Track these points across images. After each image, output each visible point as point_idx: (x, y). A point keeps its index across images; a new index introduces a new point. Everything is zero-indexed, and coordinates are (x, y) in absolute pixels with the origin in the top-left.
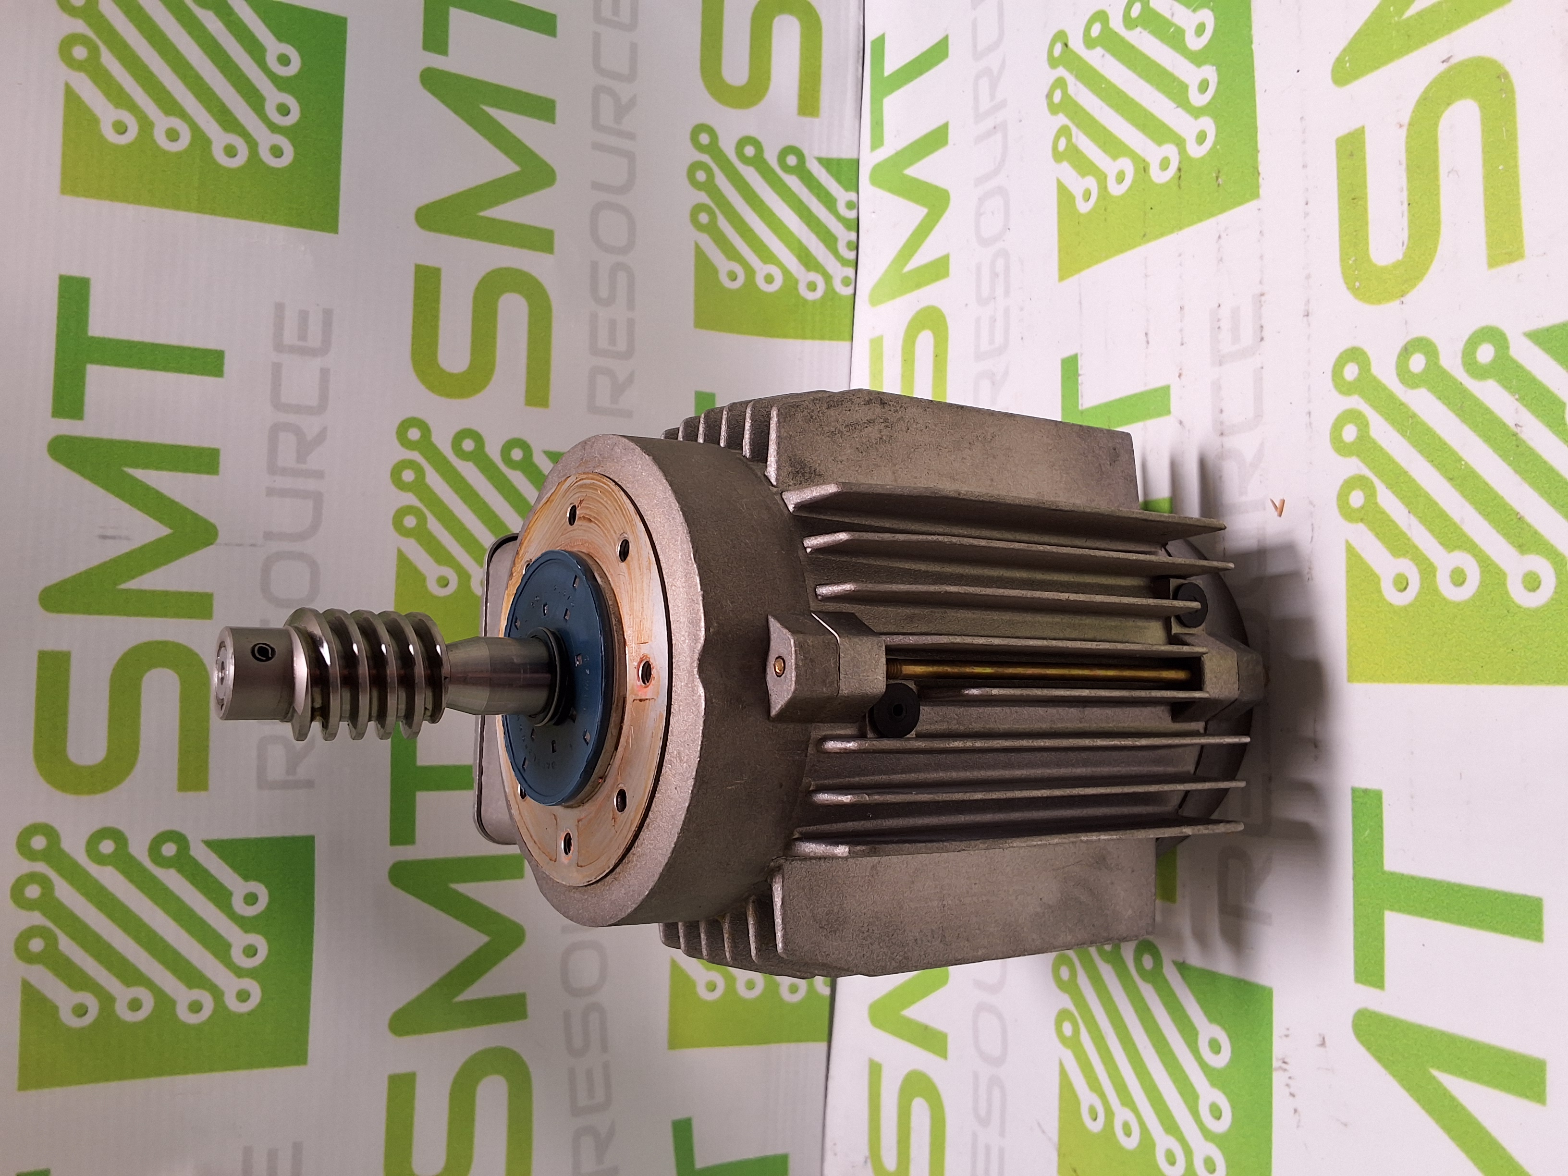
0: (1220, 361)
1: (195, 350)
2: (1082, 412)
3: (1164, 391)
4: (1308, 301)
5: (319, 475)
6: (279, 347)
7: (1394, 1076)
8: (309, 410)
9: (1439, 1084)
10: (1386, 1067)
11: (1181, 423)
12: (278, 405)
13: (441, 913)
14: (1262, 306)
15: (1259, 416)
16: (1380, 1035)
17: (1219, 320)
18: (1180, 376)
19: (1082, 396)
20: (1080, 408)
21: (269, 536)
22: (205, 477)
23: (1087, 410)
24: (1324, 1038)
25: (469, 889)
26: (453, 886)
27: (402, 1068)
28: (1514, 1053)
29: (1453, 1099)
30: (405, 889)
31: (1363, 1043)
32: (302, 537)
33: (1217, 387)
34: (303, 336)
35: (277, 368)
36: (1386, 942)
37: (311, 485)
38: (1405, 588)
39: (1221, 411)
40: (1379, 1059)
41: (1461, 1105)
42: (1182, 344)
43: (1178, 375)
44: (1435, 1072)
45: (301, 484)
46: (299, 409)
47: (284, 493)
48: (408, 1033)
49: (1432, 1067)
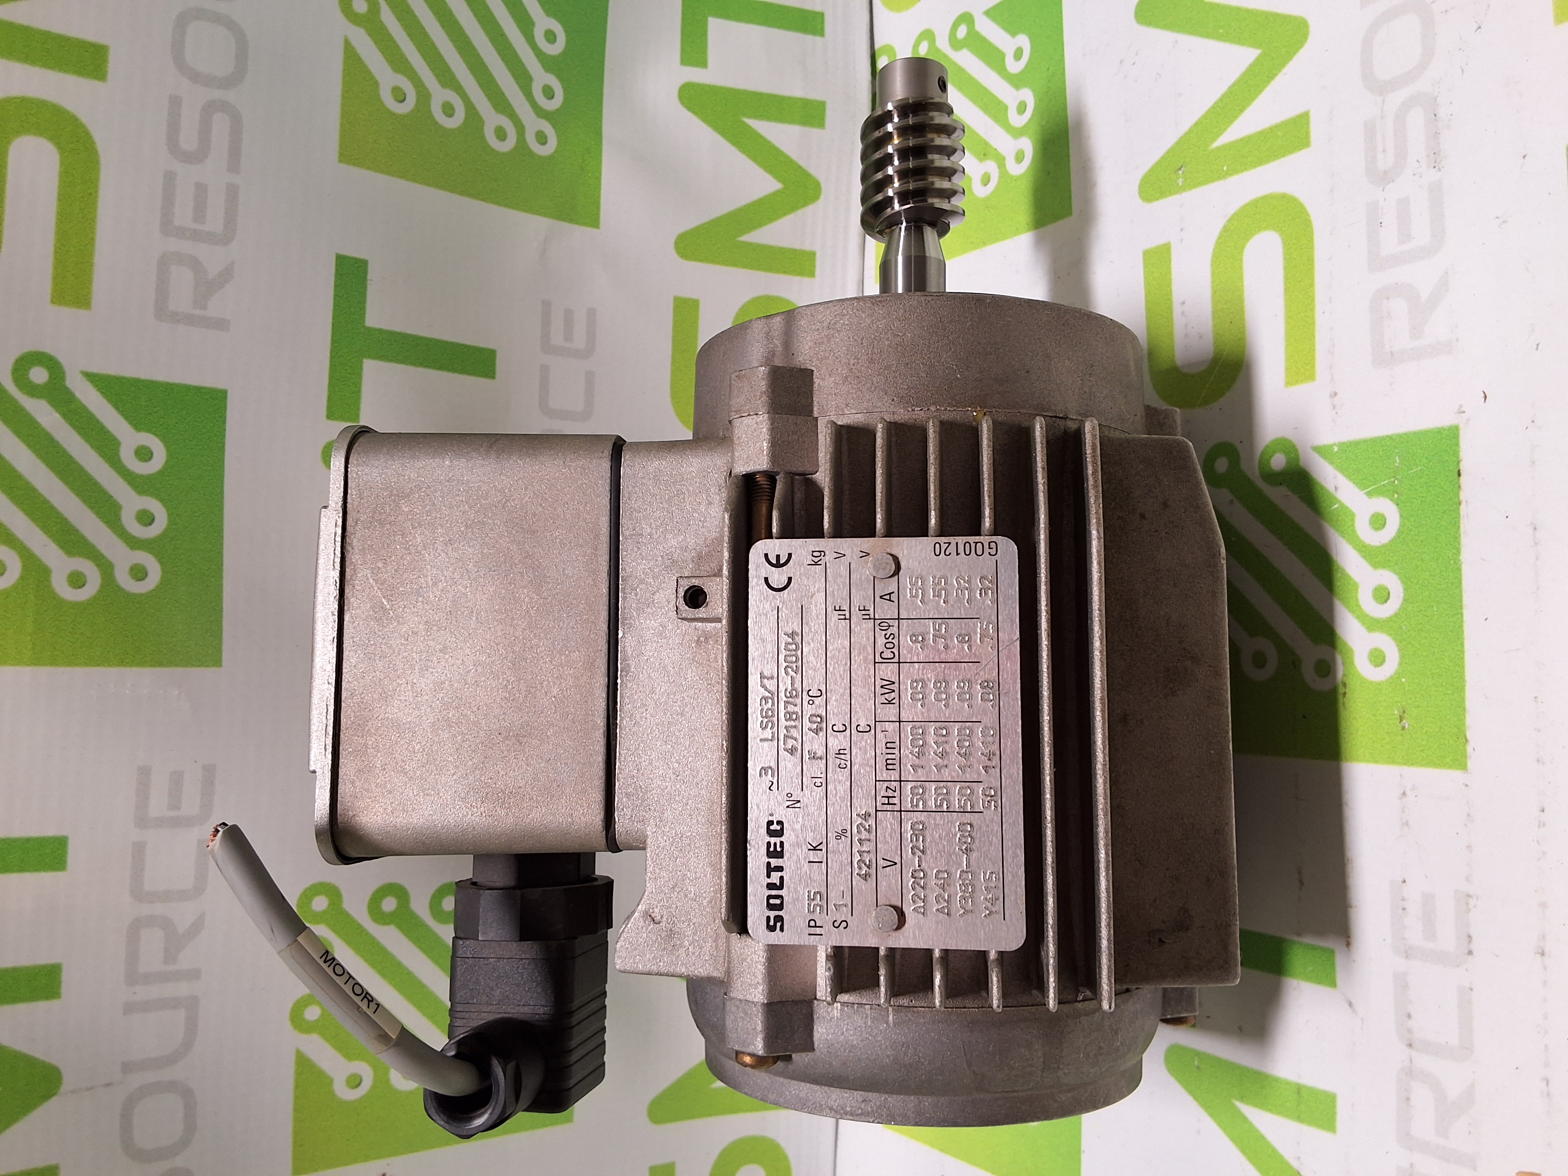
1: (28, 840)
5: (194, 975)
6: (142, 821)
8: (183, 896)
12: (138, 894)
21: (128, 1068)
22: (42, 1005)
32: (170, 1060)
34: (175, 805)
35: (139, 850)
37: (183, 989)
45: (169, 990)
46: (167, 896)
47: (146, 1007)
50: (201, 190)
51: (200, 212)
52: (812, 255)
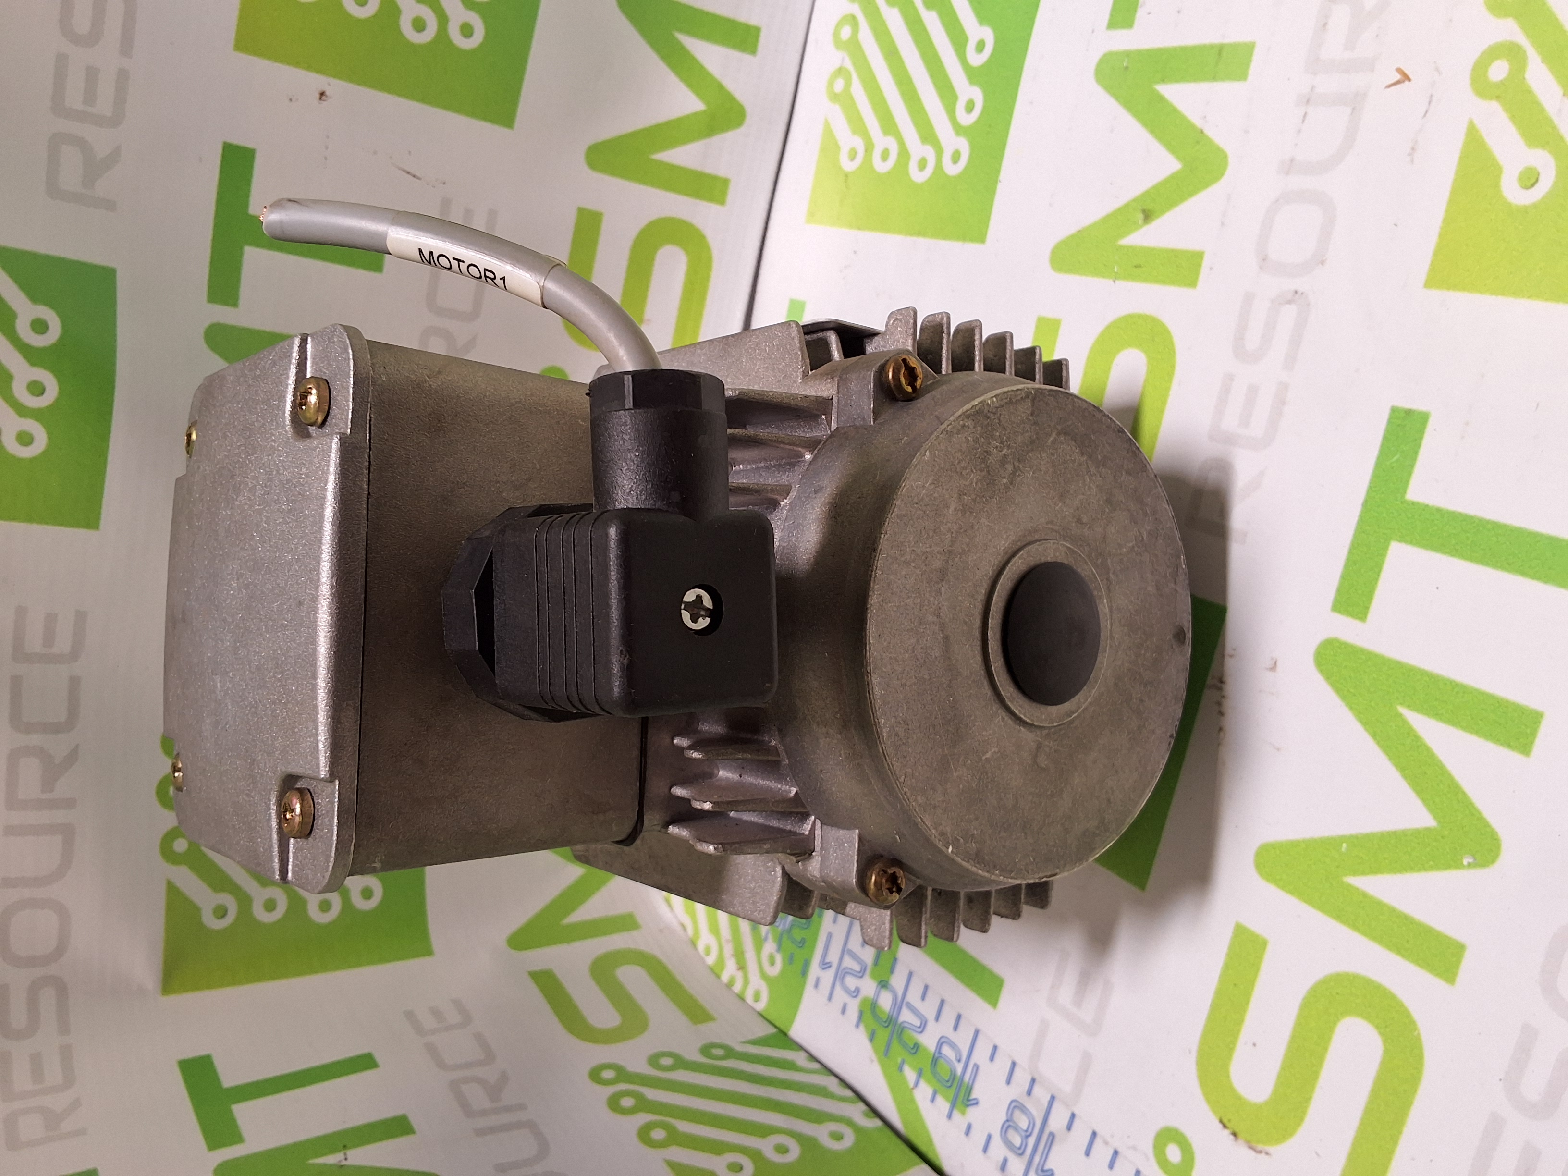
7: (1351, 708)
9: (1405, 722)
10: (1343, 698)
16: (1346, 667)
24: (1275, 663)
28: (1507, 701)
29: (1417, 738)
31: (1321, 671)
36: (1383, 574)
38: (1533, 185)
40: (1338, 690)
41: (1426, 746)
44: (1402, 710)
49: (1401, 704)
50: (92, 75)
51: (90, 96)
52: (725, 182)
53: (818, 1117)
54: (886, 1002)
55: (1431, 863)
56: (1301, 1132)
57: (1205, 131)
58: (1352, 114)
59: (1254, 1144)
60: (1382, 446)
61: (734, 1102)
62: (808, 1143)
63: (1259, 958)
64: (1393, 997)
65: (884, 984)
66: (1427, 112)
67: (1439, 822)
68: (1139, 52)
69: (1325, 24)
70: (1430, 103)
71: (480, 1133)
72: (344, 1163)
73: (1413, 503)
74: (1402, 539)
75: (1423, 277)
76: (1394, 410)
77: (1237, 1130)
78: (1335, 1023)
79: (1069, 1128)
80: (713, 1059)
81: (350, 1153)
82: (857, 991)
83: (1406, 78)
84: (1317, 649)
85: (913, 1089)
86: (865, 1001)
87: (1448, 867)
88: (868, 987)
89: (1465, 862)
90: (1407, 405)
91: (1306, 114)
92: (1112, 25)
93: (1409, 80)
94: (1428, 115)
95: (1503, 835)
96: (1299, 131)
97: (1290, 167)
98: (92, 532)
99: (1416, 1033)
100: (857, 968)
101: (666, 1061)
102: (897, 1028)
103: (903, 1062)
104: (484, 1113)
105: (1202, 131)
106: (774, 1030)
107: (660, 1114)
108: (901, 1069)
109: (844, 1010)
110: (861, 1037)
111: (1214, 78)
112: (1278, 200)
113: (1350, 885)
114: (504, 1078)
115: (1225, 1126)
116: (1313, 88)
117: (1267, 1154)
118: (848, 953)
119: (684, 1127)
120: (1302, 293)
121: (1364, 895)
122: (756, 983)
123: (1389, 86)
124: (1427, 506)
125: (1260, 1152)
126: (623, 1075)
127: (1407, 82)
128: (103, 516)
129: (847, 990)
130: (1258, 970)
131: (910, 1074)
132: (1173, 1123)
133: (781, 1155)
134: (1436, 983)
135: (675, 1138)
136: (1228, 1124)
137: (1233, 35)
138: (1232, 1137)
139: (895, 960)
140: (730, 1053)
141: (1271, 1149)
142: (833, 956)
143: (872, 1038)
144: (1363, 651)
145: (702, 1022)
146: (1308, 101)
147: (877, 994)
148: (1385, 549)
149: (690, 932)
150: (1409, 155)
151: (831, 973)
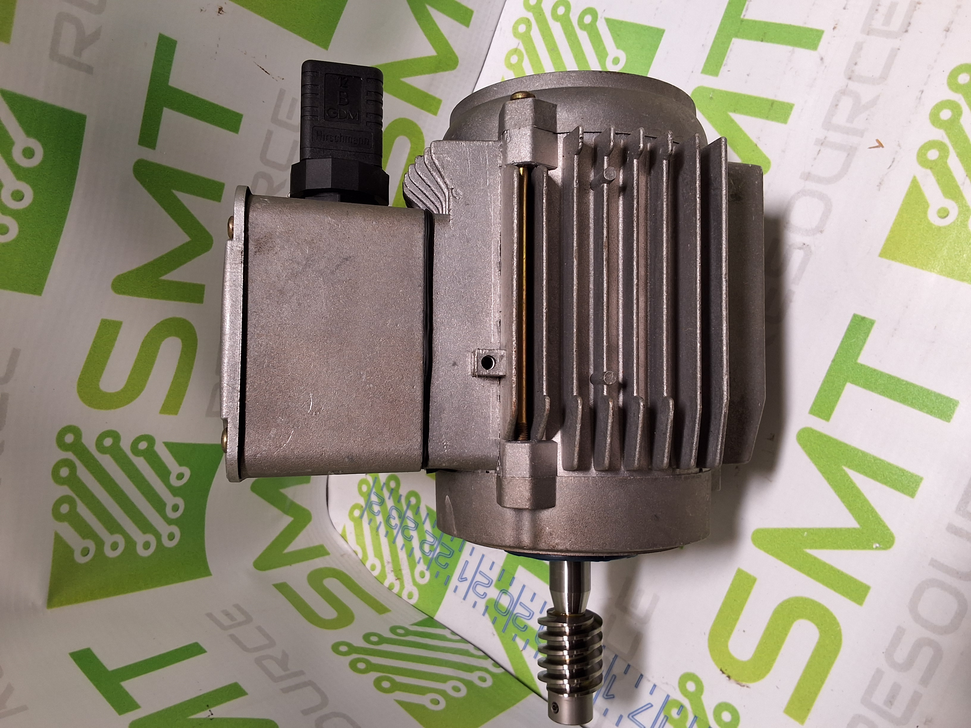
0: (869, 31)
2: (742, 21)
3: (818, 34)
4: (952, 22)
9: (846, 475)
11: (822, 59)
13: (163, 210)
14: (915, 10)
15: (884, 77)
16: (815, 443)
17: (879, 5)
18: (834, 28)
19: (747, 10)
20: (742, 17)
23: (748, 21)
24: (773, 436)
25: (185, 198)
26: (174, 192)
27: (113, 317)
28: (904, 470)
30: (143, 183)
31: (800, 444)
33: (859, 47)
36: (840, 398)
39: (856, 64)
41: (856, 487)
42: (844, 8)
43: (833, 27)
44: (846, 469)
48: (124, 293)
49: (843, 465)
53: (470, 669)
54: (505, 601)
55: (855, 545)
56: (768, 676)
57: (758, 146)
58: (847, 157)
59: (740, 682)
60: (846, 333)
61: (422, 662)
62: (469, 684)
63: (751, 587)
64: (827, 610)
65: (504, 591)
66: (890, 166)
67: (861, 526)
68: (721, 92)
69: (837, 105)
70: (893, 162)
71: (286, 690)
72: (211, 717)
73: (861, 365)
74: (854, 382)
75: (879, 251)
76: (855, 316)
77: (730, 674)
78: (793, 622)
79: (626, 672)
80: (399, 636)
81: (213, 710)
82: (485, 594)
83: (881, 145)
84: (799, 432)
85: (522, 651)
86: (489, 601)
87: (864, 548)
88: (493, 593)
89: (874, 546)
90: (863, 315)
91: (820, 150)
92: (705, 71)
93: (883, 147)
94: (891, 168)
95: (895, 535)
96: (815, 159)
97: (807, 176)
98: (36, 297)
99: (838, 629)
100: (486, 582)
101: (374, 639)
102: (513, 616)
103: (516, 635)
104: (282, 678)
105: (756, 145)
106: (427, 617)
107: (384, 672)
108: (514, 639)
109: (474, 605)
110: (487, 621)
111: (767, 118)
112: (799, 193)
113: (807, 553)
114: (285, 655)
115: (723, 673)
116: (826, 138)
117: (748, 687)
118: (480, 573)
119: (399, 679)
120: (808, 245)
121: (815, 558)
122: (409, 587)
123: (870, 148)
124: (869, 367)
125: (744, 686)
126: (352, 649)
127: (881, 148)
128: (46, 287)
129: (478, 594)
130: (749, 593)
131: (520, 643)
132: (691, 670)
133: (456, 693)
134: (853, 605)
135: (396, 687)
136: (725, 672)
137: (782, 97)
138: (727, 678)
139: (514, 578)
140: (408, 632)
141: (750, 685)
142: (469, 574)
143: (494, 622)
144: (825, 436)
145: (384, 613)
146: (822, 144)
147: (500, 597)
148: (844, 385)
149: (360, 556)
150: (878, 186)
151: (466, 584)
